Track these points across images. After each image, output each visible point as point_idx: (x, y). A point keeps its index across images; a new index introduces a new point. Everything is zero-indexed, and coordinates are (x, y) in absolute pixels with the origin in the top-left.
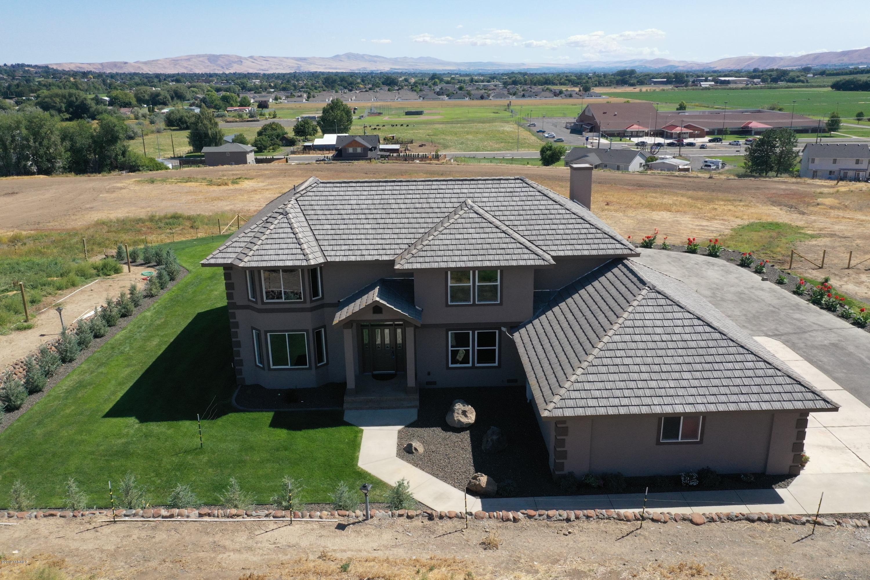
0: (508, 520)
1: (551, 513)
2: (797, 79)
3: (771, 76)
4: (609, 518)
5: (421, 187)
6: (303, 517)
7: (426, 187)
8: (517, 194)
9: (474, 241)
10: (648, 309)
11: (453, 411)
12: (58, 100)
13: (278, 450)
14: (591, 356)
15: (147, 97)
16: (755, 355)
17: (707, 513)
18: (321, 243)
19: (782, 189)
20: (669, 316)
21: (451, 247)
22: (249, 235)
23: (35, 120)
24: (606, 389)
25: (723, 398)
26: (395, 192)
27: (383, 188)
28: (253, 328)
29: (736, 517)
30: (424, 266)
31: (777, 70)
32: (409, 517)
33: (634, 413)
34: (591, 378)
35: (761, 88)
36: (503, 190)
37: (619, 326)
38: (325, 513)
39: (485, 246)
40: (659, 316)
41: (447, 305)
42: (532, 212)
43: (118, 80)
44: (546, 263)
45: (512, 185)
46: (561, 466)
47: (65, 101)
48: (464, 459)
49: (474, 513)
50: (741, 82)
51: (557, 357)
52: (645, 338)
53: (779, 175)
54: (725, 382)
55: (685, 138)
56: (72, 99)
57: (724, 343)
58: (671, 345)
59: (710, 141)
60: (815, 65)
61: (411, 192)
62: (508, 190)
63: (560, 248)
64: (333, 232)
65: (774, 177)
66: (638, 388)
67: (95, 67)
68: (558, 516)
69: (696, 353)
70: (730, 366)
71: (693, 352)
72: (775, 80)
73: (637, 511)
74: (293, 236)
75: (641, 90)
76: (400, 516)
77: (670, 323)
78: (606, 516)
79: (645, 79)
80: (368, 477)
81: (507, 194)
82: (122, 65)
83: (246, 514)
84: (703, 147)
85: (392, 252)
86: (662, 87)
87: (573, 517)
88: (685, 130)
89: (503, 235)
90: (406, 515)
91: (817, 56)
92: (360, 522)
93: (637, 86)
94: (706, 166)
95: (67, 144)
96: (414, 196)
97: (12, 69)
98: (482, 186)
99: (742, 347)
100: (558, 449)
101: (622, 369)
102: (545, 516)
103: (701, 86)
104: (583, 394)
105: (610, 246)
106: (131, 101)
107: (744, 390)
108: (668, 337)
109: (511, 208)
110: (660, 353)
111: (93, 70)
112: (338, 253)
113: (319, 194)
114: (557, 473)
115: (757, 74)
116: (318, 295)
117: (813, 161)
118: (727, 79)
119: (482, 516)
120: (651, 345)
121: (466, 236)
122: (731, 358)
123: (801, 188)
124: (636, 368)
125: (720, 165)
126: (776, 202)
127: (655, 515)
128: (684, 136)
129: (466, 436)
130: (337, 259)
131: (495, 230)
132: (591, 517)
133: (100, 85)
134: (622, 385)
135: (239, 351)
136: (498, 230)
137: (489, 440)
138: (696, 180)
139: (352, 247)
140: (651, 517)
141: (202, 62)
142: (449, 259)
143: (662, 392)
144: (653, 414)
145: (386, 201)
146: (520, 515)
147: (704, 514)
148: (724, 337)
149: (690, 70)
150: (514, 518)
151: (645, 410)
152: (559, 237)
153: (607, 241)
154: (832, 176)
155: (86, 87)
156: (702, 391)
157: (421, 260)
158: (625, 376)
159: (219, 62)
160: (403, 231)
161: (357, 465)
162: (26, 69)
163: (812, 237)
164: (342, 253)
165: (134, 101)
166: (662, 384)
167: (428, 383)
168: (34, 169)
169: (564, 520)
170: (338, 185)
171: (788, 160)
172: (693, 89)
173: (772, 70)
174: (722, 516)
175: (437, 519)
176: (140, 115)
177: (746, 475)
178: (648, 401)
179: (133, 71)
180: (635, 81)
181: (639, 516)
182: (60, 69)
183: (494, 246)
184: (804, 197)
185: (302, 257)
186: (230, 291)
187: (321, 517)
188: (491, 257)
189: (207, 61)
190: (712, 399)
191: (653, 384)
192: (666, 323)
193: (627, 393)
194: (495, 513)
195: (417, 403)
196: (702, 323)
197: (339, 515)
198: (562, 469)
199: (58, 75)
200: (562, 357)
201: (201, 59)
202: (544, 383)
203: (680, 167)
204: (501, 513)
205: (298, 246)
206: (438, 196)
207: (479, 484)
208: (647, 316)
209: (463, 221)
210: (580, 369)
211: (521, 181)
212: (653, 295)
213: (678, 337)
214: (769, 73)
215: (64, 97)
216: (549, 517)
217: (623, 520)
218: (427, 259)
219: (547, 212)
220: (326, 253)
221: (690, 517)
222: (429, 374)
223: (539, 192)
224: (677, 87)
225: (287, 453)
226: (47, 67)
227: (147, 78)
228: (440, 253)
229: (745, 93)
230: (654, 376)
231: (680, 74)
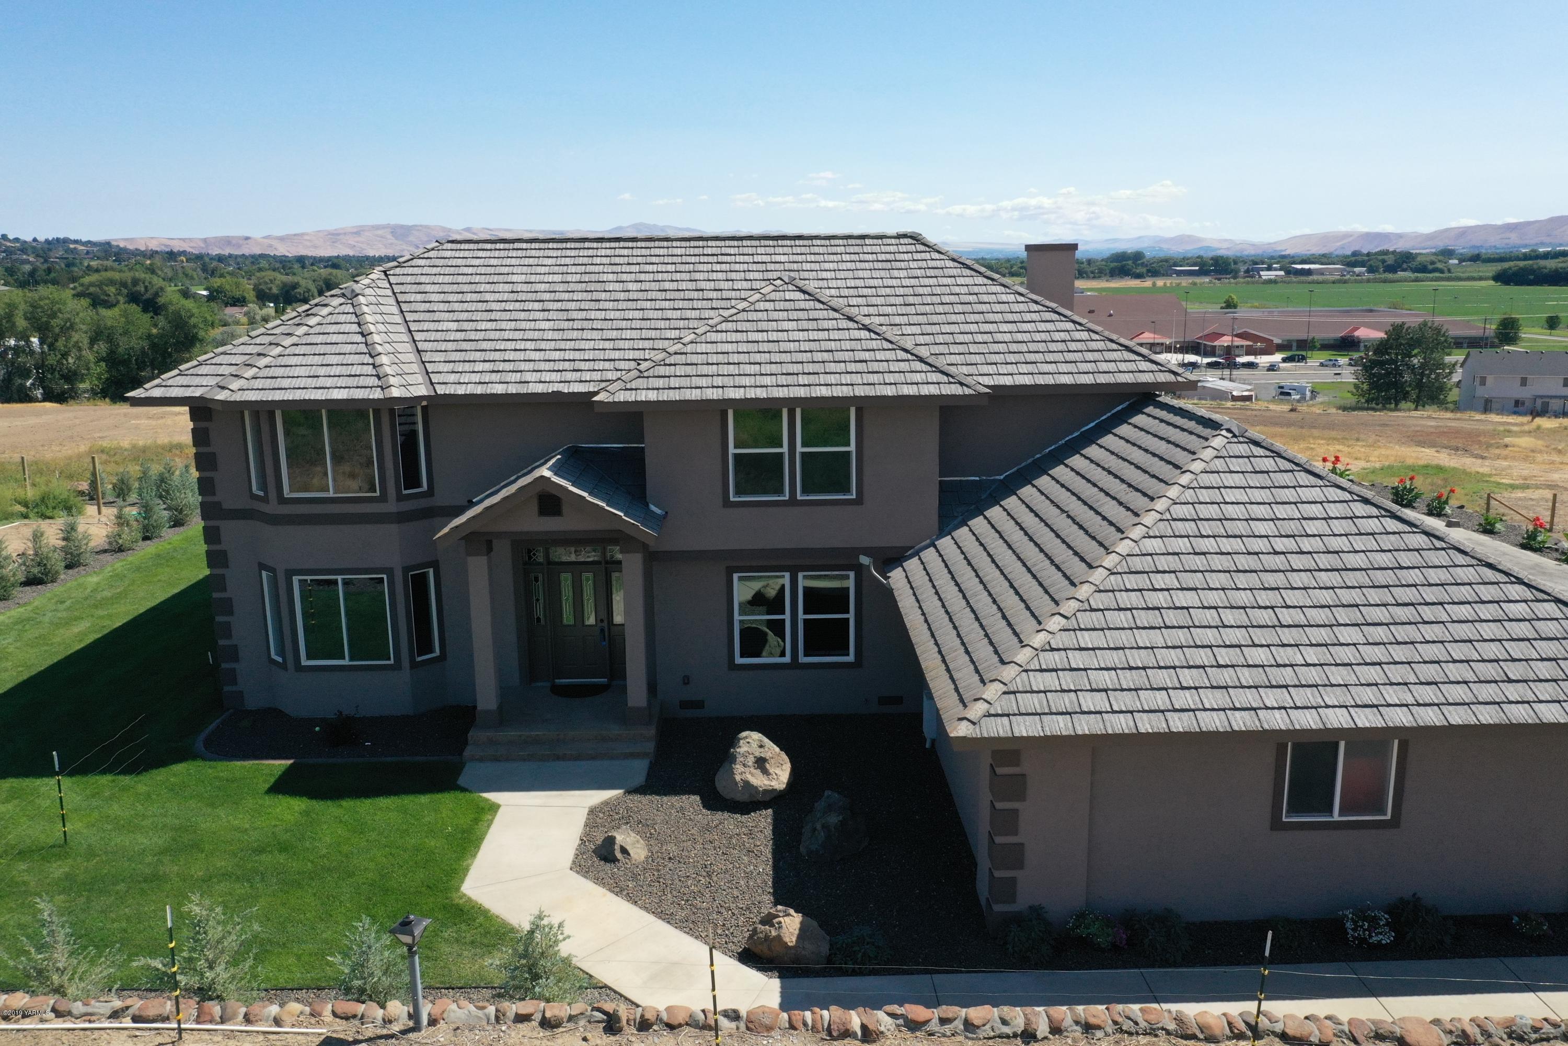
0: (846, 1034)
1: (976, 1013)
2: (1430, 267)
3: (1384, 261)
4: (1152, 1032)
5: (679, 251)
6: (223, 1021)
7: (692, 251)
8: (903, 265)
9: (792, 346)
10: (1229, 480)
11: (733, 759)
12: (112, 290)
13: (260, 850)
14: (1085, 587)
15: (275, 290)
16: (1529, 586)
17: (1446, 1017)
18: (427, 357)
19: (1431, 426)
20: (1288, 494)
21: (735, 358)
22: (258, 341)
23: (42, 303)
24: (1131, 668)
25: (1458, 693)
26: (617, 260)
27: (590, 252)
28: (262, 566)
29: (1536, 1030)
30: (665, 396)
31: (1394, 252)
32: (546, 1024)
33: (1212, 728)
34: (1086, 639)
35: (1368, 281)
36: (870, 257)
37: (1159, 516)
38: (295, 1007)
39: (818, 356)
40: (1264, 495)
41: (727, 503)
42: (936, 299)
43: (229, 265)
44: (967, 391)
45: (892, 249)
46: (1008, 889)
47: (125, 291)
48: (748, 876)
49: (743, 1013)
50: (1331, 272)
51: (994, 601)
52: (1227, 545)
53: (1420, 408)
54: (1458, 651)
55: (1239, 356)
56: (138, 288)
57: (1440, 558)
58: (1297, 562)
59: (1284, 360)
60: (1462, 247)
61: (654, 259)
62: (883, 257)
63: (1003, 369)
64: (460, 336)
65: (1409, 410)
66: (1219, 666)
67: (192, 245)
68: (998, 1024)
69: (1367, 582)
70: (1464, 611)
71: (1361, 578)
72: (1392, 269)
73: (1237, 1009)
74: (359, 338)
75: (1154, 284)
76: (522, 1018)
77: (1291, 511)
78: (1143, 1024)
79: (1161, 266)
80: (481, 919)
81: (880, 265)
82: (241, 242)
83: (54, 1010)
84: (1272, 368)
85: (597, 376)
86: (1191, 280)
87: (1042, 1029)
88: (1238, 342)
89: (864, 334)
90: (538, 1017)
91: (1464, 232)
92: (392, 1036)
93: (1147, 278)
94: (1282, 393)
95: (102, 347)
96: (661, 268)
97: (47, 246)
98: (821, 250)
99: (1490, 566)
100: (999, 840)
101: (1172, 617)
102: (959, 1025)
103: (1260, 276)
104: (1068, 680)
105: (1123, 366)
106: (247, 295)
107: (1515, 671)
108: (1290, 544)
109: (888, 291)
110: (1271, 580)
111: (189, 250)
112: (465, 378)
113: (441, 263)
114: (997, 908)
115: (1360, 258)
116: (418, 484)
117: (1483, 382)
118: (1306, 267)
119: (767, 1021)
120: (1244, 562)
121: (774, 336)
122: (1465, 593)
123: (1467, 426)
124: (1210, 617)
125: (1308, 394)
126: (1425, 443)
127: (1290, 1023)
128: (1237, 352)
129: (763, 820)
130: (461, 390)
131: (844, 324)
132: (1099, 1027)
133: (195, 270)
134: (1173, 657)
135: (228, 624)
136: (851, 325)
137: (819, 826)
138: (1268, 414)
139: (501, 366)
140: (1278, 1028)
141: (382, 237)
142: (728, 381)
143: (1287, 675)
144: (1265, 731)
145: (594, 277)
146: (882, 1019)
147: (1436, 1022)
148: (1438, 544)
149: (1239, 254)
150: (864, 1027)
151: (1241, 722)
152: (1002, 347)
153: (1116, 356)
154: (1521, 409)
155: (170, 274)
156: (1396, 673)
157: (660, 383)
158: (1181, 636)
159: (411, 238)
160: (628, 334)
161: (458, 889)
162: (72, 246)
163: (1513, 487)
164: (476, 378)
165: (251, 295)
166: (1284, 655)
167: (685, 705)
168: (39, 393)
169: (1015, 1036)
170: (489, 246)
171: (1437, 379)
172: (1248, 283)
173: (1386, 253)
174: (1491, 1029)
175: (630, 1031)
176: (258, 318)
177: (1524, 917)
178: (1248, 698)
179: (257, 251)
180: (1144, 270)
181: (1243, 1027)
182: (131, 247)
183: (839, 356)
184: (1479, 436)
185: (374, 381)
186: (207, 474)
187: (277, 1022)
188: (832, 379)
189: (390, 236)
190: (1427, 694)
191: (1259, 656)
192: (1281, 511)
193: (1188, 676)
194: (808, 1014)
195: (650, 747)
196: (1375, 511)
197: (335, 1014)
198: (1012, 898)
199: (125, 256)
200: (1010, 601)
201: (380, 232)
202: (959, 661)
203: (1235, 393)
204: (825, 1013)
205: (367, 359)
206: (718, 267)
207: (779, 938)
208: (1230, 495)
209: (769, 306)
210: (1057, 617)
211: (911, 241)
212: (1243, 449)
213: (1316, 544)
214: (1380, 258)
215: (124, 284)
216: (969, 1026)
217: (1193, 1037)
218: (674, 382)
219: (972, 298)
220: (435, 379)
221: (1398, 1031)
222: (686, 681)
223: (953, 260)
224: (1219, 279)
225: (282, 858)
226: (108, 243)
227: (281, 262)
228: (705, 370)
229: (1342, 288)
230: (1259, 636)
231: (1222, 257)
